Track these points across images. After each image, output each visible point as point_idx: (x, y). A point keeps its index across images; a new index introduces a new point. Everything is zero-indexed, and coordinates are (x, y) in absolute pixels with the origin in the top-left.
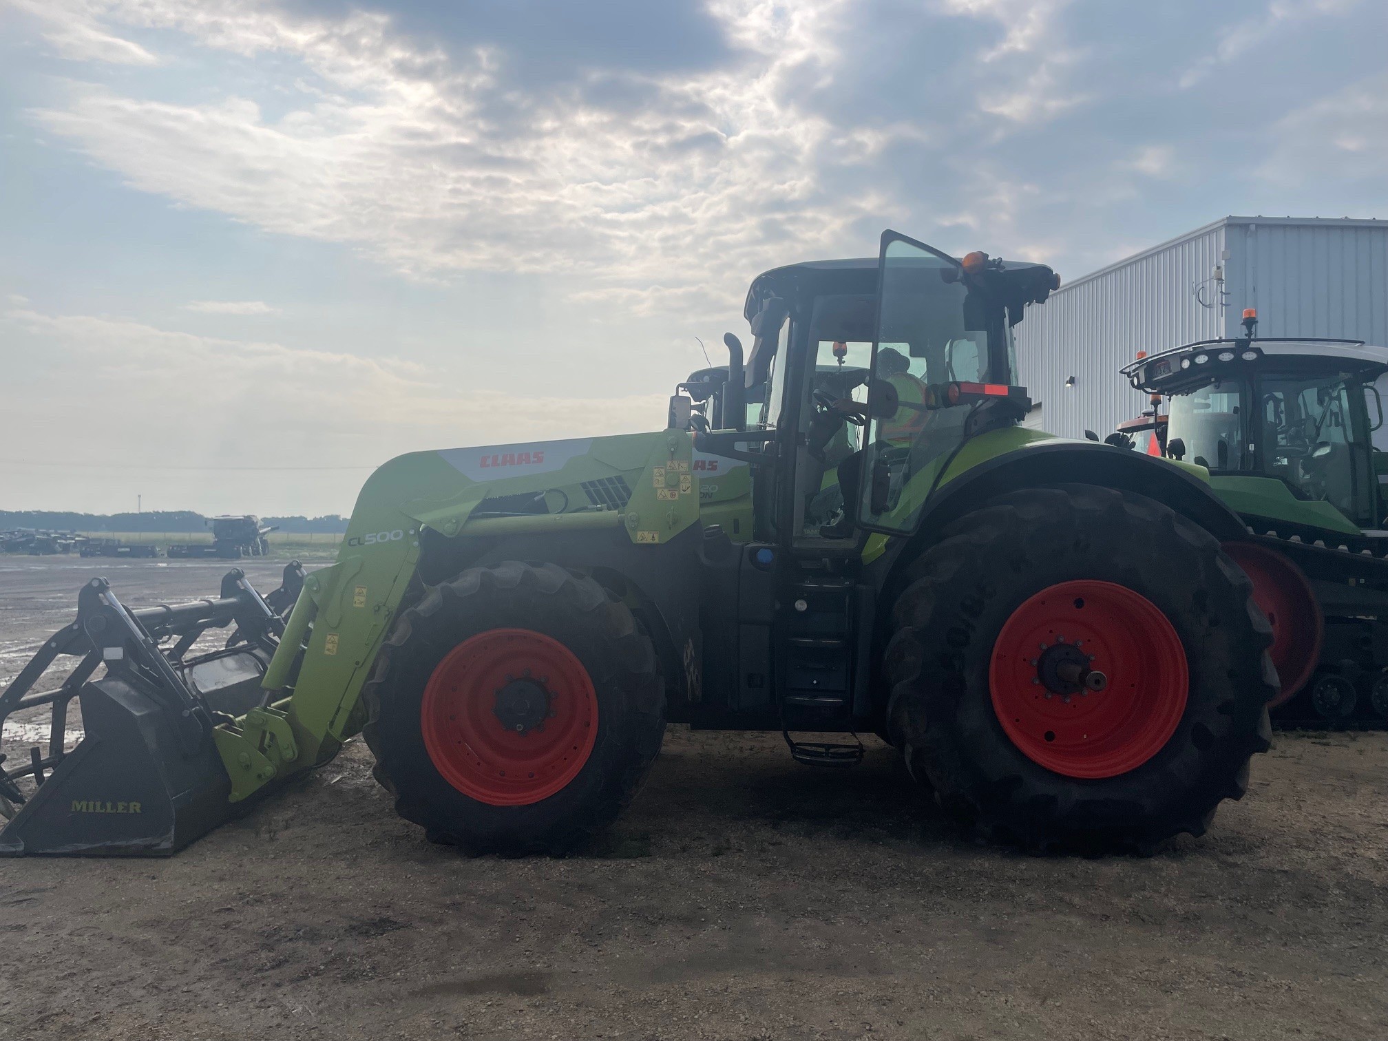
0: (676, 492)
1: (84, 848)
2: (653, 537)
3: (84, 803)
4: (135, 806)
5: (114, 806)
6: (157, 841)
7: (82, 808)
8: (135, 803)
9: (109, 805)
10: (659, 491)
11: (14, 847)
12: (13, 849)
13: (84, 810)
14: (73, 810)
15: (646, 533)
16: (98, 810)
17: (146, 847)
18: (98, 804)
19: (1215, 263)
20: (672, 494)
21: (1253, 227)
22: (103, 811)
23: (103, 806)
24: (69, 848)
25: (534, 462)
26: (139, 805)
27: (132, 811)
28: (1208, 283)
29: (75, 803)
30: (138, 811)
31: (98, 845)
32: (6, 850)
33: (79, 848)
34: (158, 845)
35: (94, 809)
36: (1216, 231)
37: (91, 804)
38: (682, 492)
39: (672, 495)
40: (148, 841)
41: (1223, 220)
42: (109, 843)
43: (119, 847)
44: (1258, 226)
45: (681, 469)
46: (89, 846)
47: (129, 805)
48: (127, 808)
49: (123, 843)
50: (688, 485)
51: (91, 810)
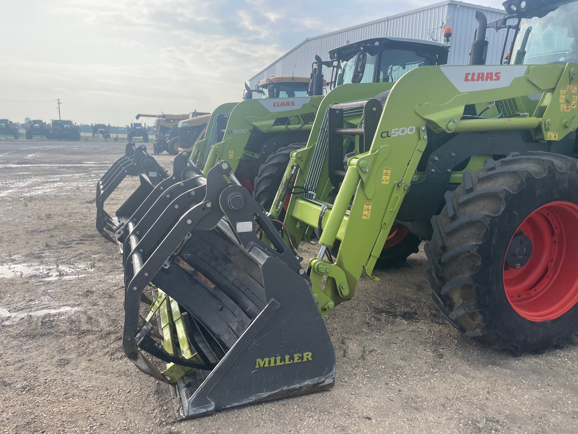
0: (569, 107)
1: (265, 396)
2: (555, 136)
3: (267, 360)
4: (307, 355)
5: (292, 358)
6: (323, 379)
7: (264, 364)
8: (307, 353)
9: (287, 357)
10: (562, 105)
11: (204, 408)
12: (204, 410)
13: (267, 365)
14: (257, 367)
15: (552, 133)
16: (278, 363)
17: (315, 385)
18: (278, 358)
19: (441, 21)
20: (567, 107)
21: (458, 6)
22: (283, 363)
23: (283, 359)
24: (253, 399)
25: (495, 80)
26: (310, 354)
27: (305, 359)
28: (436, 30)
29: (259, 360)
30: (310, 359)
31: (277, 391)
32: (197, 412)
33: (262, 397)
34: (323, 382)
35: (275, 363)
36: (443, 6)
37: (273, 359)
38: (572, 107)
39: (568, 109)
40: (316, 380)
41: (448, 1)
42: (285, 388)
43: (294, 389)
44: (460, 6)
45: (574, 91)
46: (269, 393)
47: (303, 356)
48: (302, 358)
49: (298, 386)
50: (576, 102)
51: (272, 364)
